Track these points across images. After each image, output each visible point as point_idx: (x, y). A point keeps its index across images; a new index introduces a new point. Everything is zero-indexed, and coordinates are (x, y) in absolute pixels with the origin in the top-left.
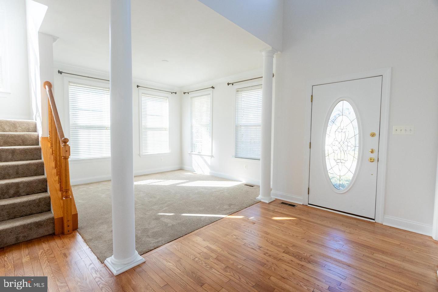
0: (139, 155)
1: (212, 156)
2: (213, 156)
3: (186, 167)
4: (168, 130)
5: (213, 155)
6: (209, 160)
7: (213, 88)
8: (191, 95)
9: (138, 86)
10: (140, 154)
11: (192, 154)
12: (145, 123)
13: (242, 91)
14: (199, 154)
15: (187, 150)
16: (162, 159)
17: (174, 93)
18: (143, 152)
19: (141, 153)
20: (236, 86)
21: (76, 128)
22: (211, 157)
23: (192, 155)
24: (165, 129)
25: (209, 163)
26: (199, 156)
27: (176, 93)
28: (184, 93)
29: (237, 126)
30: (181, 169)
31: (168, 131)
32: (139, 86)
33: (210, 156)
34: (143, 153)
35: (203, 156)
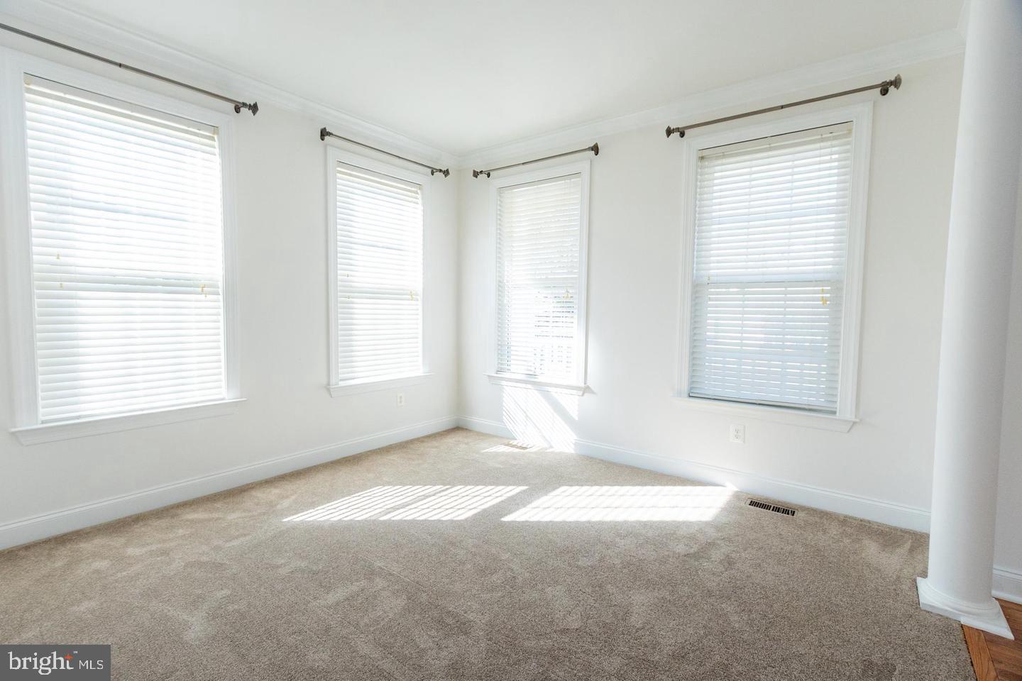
0: (328, 387)
1: (586, 390)
2: (588, 388)
3: (478, 420)
4: (420, 298)
5: (589, 383)
6: (572, 403)
7: (595, 149)
8: (497, 180)
9: (324, 133)
10: (329, 384)
11: (502, 379)
12: (346, 273)
13: (724, 156)
14: (531, 380)
15: (480, 363)
16: (401, 397)
17: (441, 171)
18: (341, 376)
19: (333, 381)
20: (697, 140)
21: (64, 284)
22: (581, 393)
23: (504, 383)
24: (412, 295)
25: (575, 414)
26: (529, 386)
27: (446, 173)
28: (476, 174)
29: (697, 285)
30: (458, 429)
31: (420, 303)
32: (329, 134)
33: (578, 388)
34: (341, 380)
35: (549, 389)
